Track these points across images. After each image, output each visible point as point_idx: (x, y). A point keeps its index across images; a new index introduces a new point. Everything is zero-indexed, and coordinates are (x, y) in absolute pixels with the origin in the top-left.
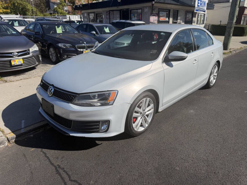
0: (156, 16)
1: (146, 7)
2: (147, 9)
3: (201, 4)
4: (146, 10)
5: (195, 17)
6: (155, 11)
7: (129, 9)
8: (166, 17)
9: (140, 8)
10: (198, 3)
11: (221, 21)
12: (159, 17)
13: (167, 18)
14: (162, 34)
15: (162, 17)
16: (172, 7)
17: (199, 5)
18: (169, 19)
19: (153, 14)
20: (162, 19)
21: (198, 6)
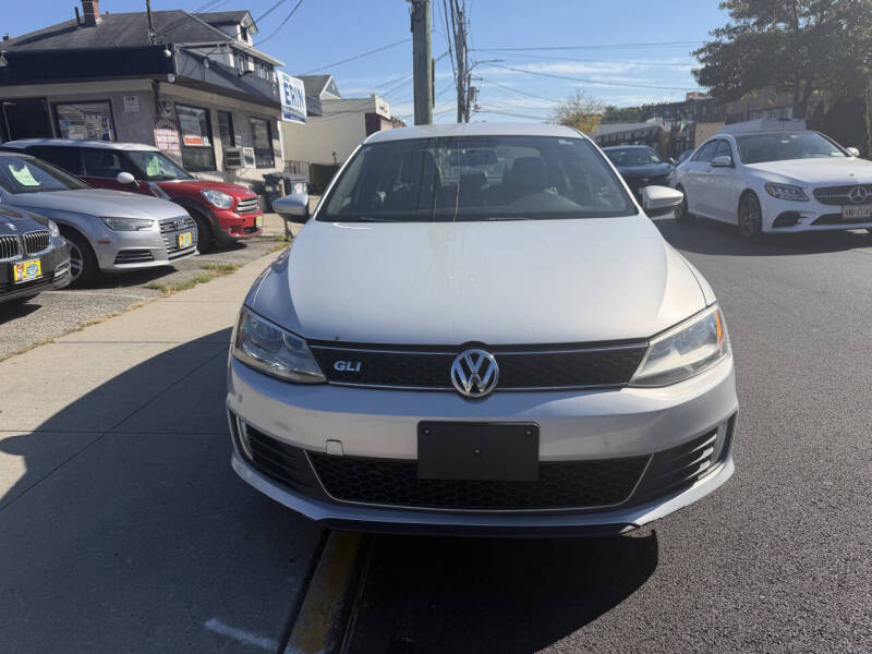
0: (172, 129)
1: (131, 95)
2: (136, 102)
3: (293, 97)
4: (131, 106)
5: (278, 138)
6: (168, 111)
7: (45, 98)
8: (203, 135)
9: (105, 98)
10: (287, 94)
11: (334, 154)
12: (181, 133)
13: (206, 139)
14: (561, 142)
15: (190, 133)
16: (213, 102)
17: (290, 98)
18: (211, 141)
19: (162, 123)
20: (191, 141)
21: (288, 102)
